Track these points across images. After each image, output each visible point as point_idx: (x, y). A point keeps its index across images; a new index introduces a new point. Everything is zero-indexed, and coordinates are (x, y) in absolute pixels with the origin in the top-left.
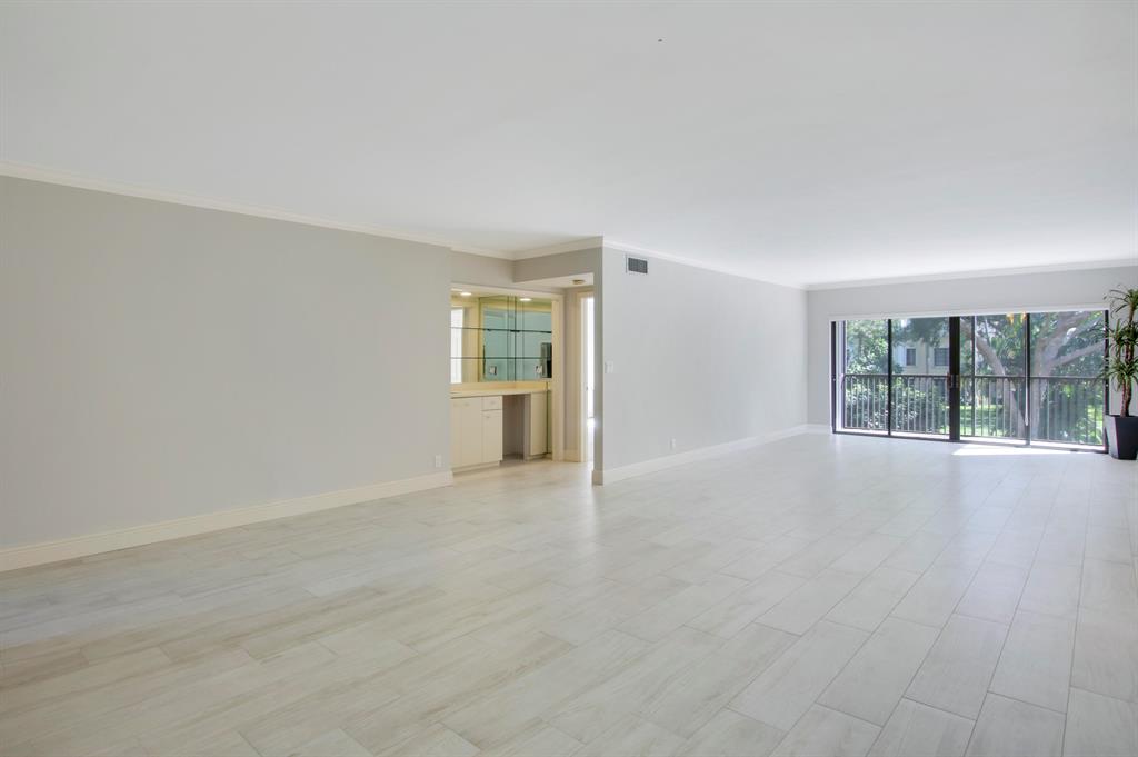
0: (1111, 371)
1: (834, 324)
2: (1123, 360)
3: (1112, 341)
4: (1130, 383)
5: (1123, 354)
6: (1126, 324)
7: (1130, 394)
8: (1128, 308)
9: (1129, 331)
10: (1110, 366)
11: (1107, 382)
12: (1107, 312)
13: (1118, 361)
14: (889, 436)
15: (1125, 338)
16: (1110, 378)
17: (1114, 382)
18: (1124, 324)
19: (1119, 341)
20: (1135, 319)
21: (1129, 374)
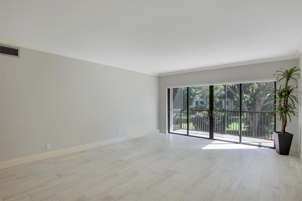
0: (277, 110)
1: (169, 90)
2: (282, 105)
3: (277, 96)
4: (286, 117)
5: (283, 102)
6: (284, 87)
7: (286, 122)
8: (285, 79)
9: (285, 91)
10: (277, 108)
11: (275, 115)
12: (275, 82)
13: (280, 105)
14: (187, 135)
15: (283, 94)
16: (277, 113)
17: (278, 116)
18: (283, 87)
19: (281, 95)
20: (289, 85)
21: (285, 112)
